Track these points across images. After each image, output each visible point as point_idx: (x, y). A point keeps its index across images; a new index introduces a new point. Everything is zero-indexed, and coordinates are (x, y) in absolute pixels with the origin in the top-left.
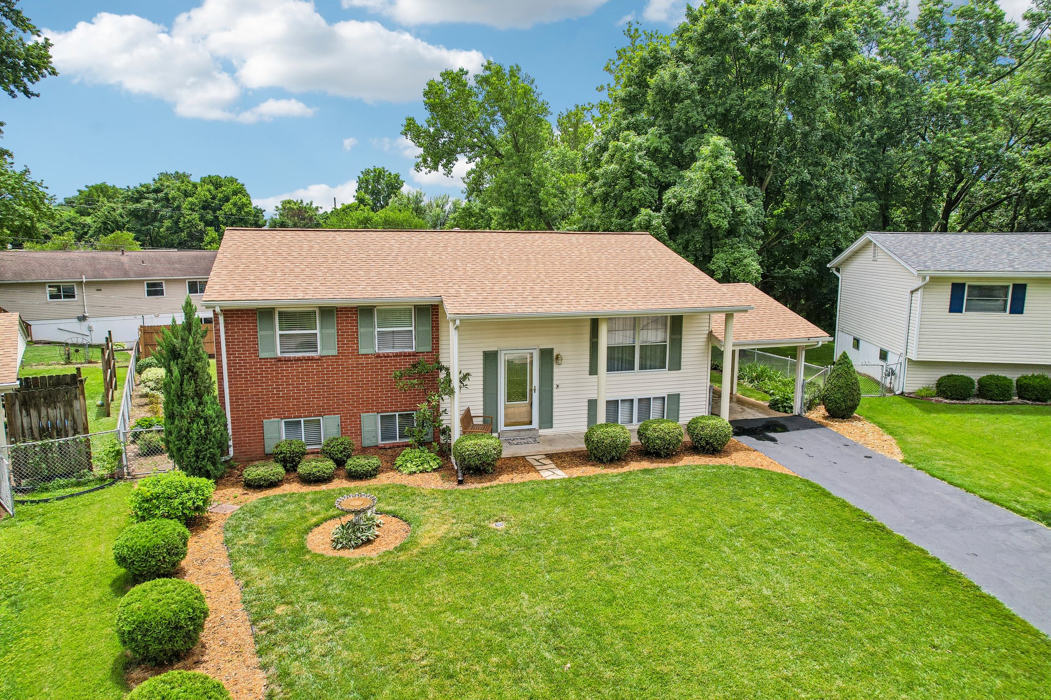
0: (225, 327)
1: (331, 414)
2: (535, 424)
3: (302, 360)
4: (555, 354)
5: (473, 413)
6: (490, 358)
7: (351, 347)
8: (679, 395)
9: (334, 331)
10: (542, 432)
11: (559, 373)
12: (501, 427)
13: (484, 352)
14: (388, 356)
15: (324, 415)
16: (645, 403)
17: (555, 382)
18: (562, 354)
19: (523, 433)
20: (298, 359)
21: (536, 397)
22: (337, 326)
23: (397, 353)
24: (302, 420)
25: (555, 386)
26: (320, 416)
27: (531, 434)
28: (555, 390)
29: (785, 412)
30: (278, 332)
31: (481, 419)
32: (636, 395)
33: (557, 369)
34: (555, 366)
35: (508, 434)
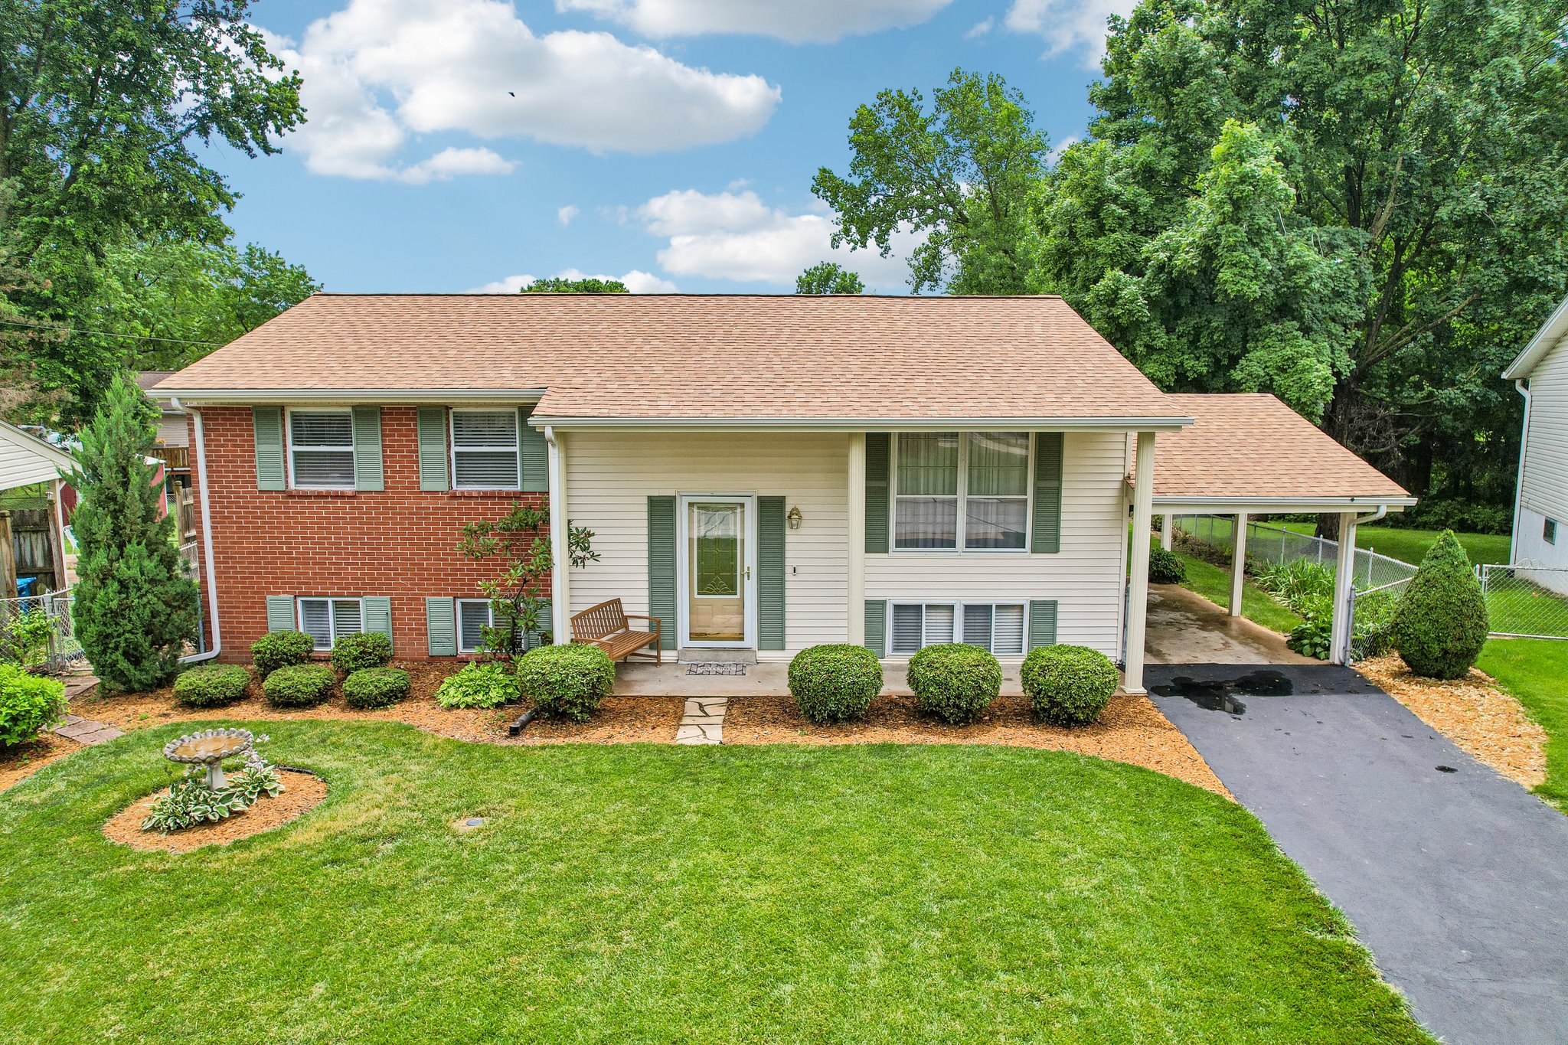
0: (205, 435)
1: (376, 594)
2: (751, 639)
3: (326, 497)
4: (788, 509)
5: (627, 610)
6: (661, 510)
7: (408, 478)
8: (1055, 603)
9: (378, 448)
10: (763, 655)
11: (797, 544)
12: (683, 639)
13: (650, 498)
14: (470, 497)
15: (365, 594)
16: (978, 613)
17: (790, 563)
18: (800, 508)
19: (724, 655)
20: (320, 496)
21: (750, 589)
22: (383, 441)
23: (485, 493)
24: (330, 600)
25: (788, 570)
26: (359, 596)
27: (740, 657)
28: (789, 577)
29: (1315, 655)
30: (291, 448)
31: (646, 622)
32: (961, 598)
33: (791, 537)
34: (788, 531)
35: (696, 655)
